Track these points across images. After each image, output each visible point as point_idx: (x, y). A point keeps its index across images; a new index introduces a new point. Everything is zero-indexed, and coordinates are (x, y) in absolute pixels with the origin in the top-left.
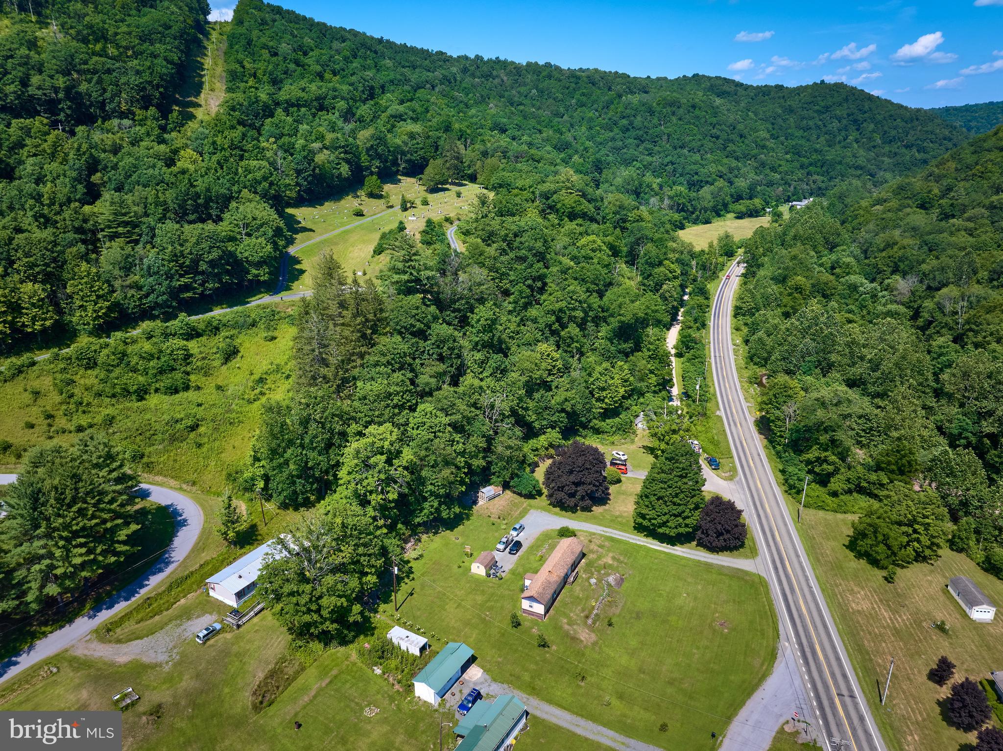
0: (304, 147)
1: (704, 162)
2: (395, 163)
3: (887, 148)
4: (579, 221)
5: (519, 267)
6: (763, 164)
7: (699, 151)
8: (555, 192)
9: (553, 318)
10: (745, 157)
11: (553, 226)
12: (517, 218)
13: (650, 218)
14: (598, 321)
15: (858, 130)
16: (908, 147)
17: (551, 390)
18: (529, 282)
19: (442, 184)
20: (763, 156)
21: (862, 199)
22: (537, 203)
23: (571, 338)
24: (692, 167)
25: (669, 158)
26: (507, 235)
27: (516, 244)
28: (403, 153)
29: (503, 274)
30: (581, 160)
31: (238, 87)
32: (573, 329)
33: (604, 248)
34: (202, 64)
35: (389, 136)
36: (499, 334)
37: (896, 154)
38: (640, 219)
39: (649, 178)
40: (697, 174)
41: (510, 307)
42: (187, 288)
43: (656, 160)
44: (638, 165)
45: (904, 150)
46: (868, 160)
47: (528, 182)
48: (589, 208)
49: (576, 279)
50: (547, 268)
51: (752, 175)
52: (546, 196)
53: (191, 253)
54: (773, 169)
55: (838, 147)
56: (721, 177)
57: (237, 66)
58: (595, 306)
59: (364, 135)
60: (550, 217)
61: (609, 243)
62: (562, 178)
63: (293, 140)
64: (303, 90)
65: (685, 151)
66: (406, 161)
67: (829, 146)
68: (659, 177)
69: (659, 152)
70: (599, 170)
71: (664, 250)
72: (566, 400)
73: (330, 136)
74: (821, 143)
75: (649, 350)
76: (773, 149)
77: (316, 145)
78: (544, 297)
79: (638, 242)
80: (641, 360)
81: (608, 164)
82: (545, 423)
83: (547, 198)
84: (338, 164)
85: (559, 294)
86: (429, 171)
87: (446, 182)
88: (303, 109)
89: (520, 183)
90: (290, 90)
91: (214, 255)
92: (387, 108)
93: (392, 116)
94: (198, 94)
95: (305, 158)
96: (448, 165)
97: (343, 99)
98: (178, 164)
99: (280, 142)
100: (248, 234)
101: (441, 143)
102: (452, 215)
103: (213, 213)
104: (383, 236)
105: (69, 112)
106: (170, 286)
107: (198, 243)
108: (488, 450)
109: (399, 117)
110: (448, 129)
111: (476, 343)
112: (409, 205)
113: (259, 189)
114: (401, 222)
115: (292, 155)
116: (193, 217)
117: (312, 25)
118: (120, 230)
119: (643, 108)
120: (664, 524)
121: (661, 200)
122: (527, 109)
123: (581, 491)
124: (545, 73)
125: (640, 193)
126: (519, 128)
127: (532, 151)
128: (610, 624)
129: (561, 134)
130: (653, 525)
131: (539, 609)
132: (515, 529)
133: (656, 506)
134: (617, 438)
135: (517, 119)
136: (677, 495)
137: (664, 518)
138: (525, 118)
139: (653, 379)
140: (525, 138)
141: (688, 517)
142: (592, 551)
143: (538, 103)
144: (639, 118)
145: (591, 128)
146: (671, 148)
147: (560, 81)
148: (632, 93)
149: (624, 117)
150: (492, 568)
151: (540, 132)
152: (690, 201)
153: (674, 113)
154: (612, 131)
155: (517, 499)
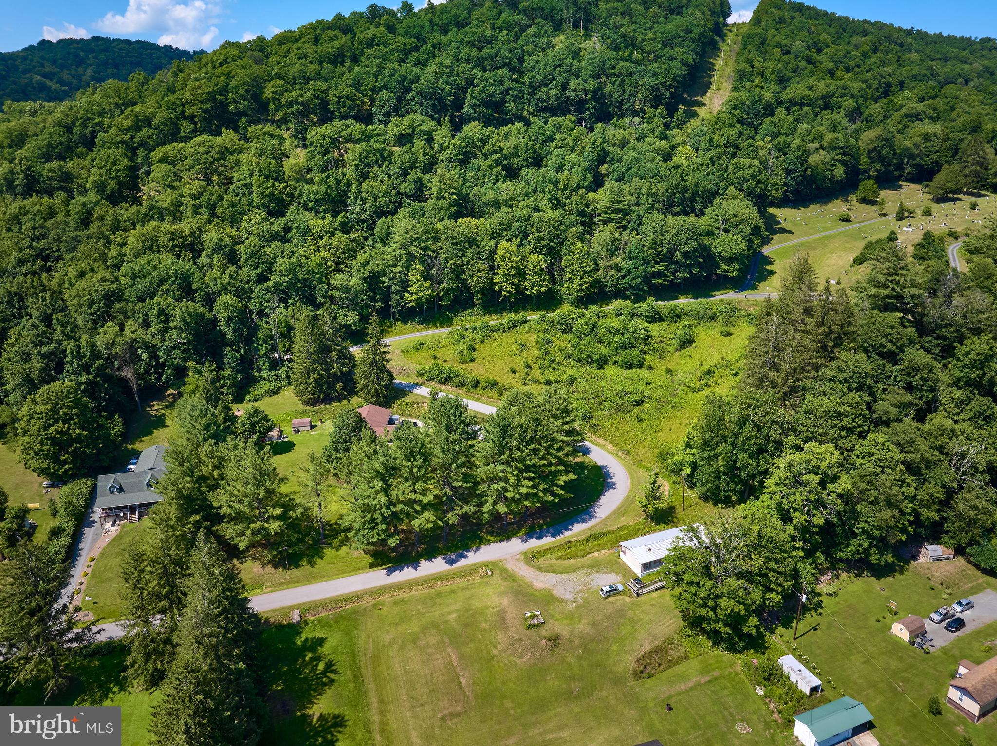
0: (799, 147)
2: (899, 167)
19: (954, 192)
28: (912, 157)
31: (744, 87)
34: (714, 65)
35: (898, 137)
42: (659, 274)
57: (747, 66)
59: (869, 136)
63: (789, 139)
64: (810, 88)
66: (913, 166)
73: (829, 136)
77: (813, 145)
84: (832, 166)
86: (940, 178)
87: (959, 191)
88: (806, 108)
90: (796, 89)
91: (691, 246)
92: (902, 106)
93: (906, 115)
94: (704, 93)
95: (798, 157)
96: (967, 171)
97: (852, 96)
98: (675, 159)
99: (775, 142)
100: (726, 231)
101: (963, 146)
102: (959, 229)
103: (697, 207)
104: (869, 246)
105: (592, 111)
106: (644, 271)
107: (677, 234)
108: (946, 503)
109: (916, 117)
110: (976, 129)
111: (959, 380)
112: (906, 214)
113: (745, 187)
114: (893, 233)
115: (785, 154)
116: (676, 209)
117: (832, 20)
118: (614, 216)
131: (971, 707)
132: (959, 604)
150: (919, 636)
155: (972, 571)
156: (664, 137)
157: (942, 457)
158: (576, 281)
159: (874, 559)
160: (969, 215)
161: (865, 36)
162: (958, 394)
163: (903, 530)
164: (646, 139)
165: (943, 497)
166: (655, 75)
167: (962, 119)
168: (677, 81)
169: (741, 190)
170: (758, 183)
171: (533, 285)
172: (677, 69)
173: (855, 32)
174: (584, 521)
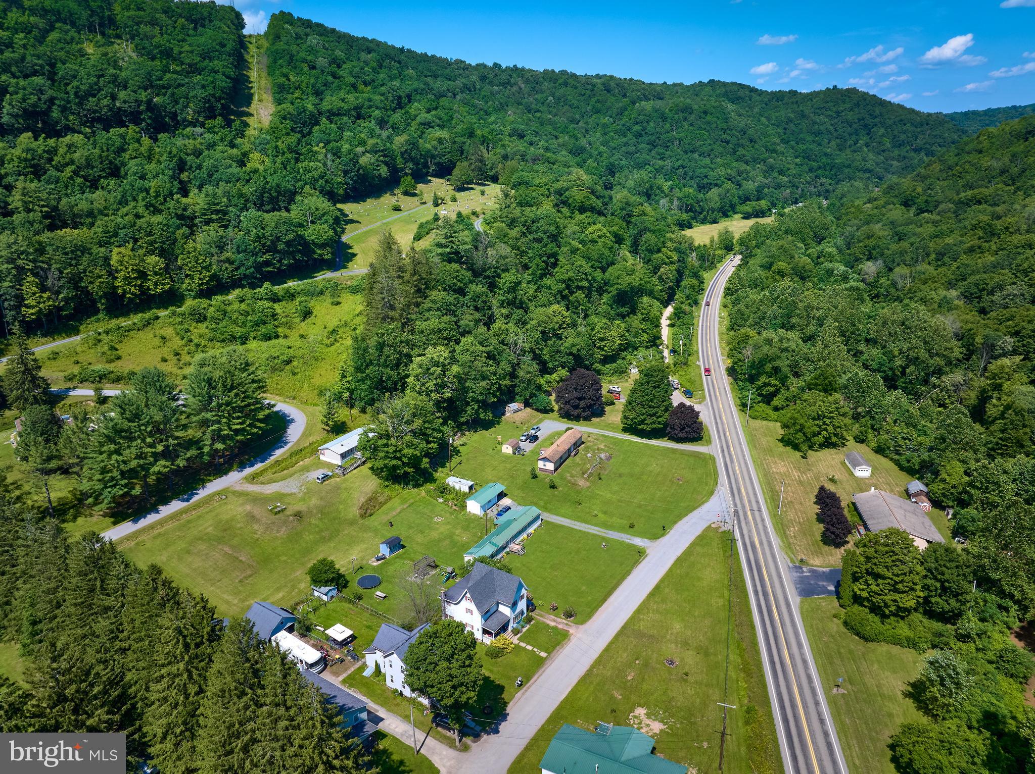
0: (350, 152)
1: (713, 166)
2: (426, 166)
3: (896, 152)
4: (588, 214)
5: (536, 246)
6: (772, 168)
7: (709, 155)
8: (567, 189)
9: (564, 286)
10: (754, 161)
11: (565, 217)
12: (534, 208)
13: (653, 213)
14: (601, 291)
15: (868, 134)
16: (917, 150)
17: (561, 339)
18: (545, 258)
19: (468, 183)
20: (771, 160)
21: (858, 198)
22: (552, 198)
23: (578, 302)
24: (702, 170)
25: (680, 162)
26: (526, 221)
27: (534, 228)
28: (433, 157)
29: (523, 252)
30: (595, 164)
31: (285, 98)
32: (580, 295)
33: (608, 235)
34: (248, 77)
35: (421, 141)
36: (519, 297)
37: (905, 157)
38: (644, 214)
39: (659, 180)
40: (706, 177)
41: (529, 278)
42: (267, 263)
43: (668, 164)
44: (650, 168)
45: (913, 154)
46: (877, 164)
47: (544, 180)
48: (599, 203)
49: (583, 257)
50: (560, 248)
51: (760, 178)
52: (559, 193)
53: (271, 235)
54: (781, 172)
55: (848, 151)
56: (729, 180)
57: (284, 79)
58: (599, 279)
59: (400, 140)
60: (563, 210)
61: (614, 232)
62: (573, 177)
63: (339, 144)
64: (343, 100)
65: (696, 155)
66: (435, 164)
67: (840, 150)
68: (670, 180)
69: (671, 157)
70: (612, 173)
71: (662, 239)
72: (573, 345)
73: (371, 142)
74: (831, 148)
75: (642, 314)
76: (783, 153)
77: (360, 150)
78: (556, 270)
79: (641, 233)
80: (635, 321)
81: (621, 168)
82: (557, 363)
83: (561, 195)
84: (378, 166)
85: (568, 267)
86: (456, 172)
87: (471, 182)
88: (345, 118)
89: (537, 181)
90: (330, 101)
91: (290, 237)
92: (416, 116)
93: (421, 124)
94: (249, 104)
95: (351, 160)
96: (473, 167)
97: (377, 108)
98: (249, 165)
99: (329, 147)
100: (313, 222)
101: (466, 147)
102: (478, 210)
103: (282, 204)
104: (421, 226)
105: (149, 121)
106: (255, 261)
107: (277, 227)
108: (513, 375)
109: (428, 125)
110: (471, 135)
111: (503, 302)
112: (440, 201)
113: (317, 186)
114: (436, 214)
115: (340, 158)
116: (268, 207)
117: (339, 37)
118: (214, 217)
119: (656, 114)
120: (642, 422)
121: (671, 201)
122: (544, 116)
123: (583, 404)
124: (561, 81)
125: (650, 195)
126: (537, 134)
127: (549, 155)
128: (600, 479)
129: (577, 140)
130: (635, 423)
131: (550, 466)
132: (533, 429)
133: (637, 409)
134: (614, 378)
135: (534, 126)
136: (652, 401)
137: (642, 418)
138: (542, 124)
139: (646, 337)
140: (542, 143)
141: (660, 416)
142: (590, 441)
143: (555, 110)
144: (652, 124)
145: (605, 134)
146: (682, 153)
147: (576, 88)
148: (647, 99)
149: (637, 123)
150: (517, 449)
151: (556, 137)
152: (698, 202)
153: (685, 119)
154: (625, 136)
155: (535, 413)
156: (233, 146)
157: (505, 347)
158: (197, 276)
159: (482, 416)
160: (482, 200)
161: (369, 53)
162: (505, 311)
163: (495, 396)
164: (217, 148)
165: (511, 370)
166: (203, 87)
167: (460, 127)
168: (225, 93)
169: (315, 189)
170: (327, 182)
171: (156, 285)
172: (223, 83)
173: (360, 50)
174: (281, 447)
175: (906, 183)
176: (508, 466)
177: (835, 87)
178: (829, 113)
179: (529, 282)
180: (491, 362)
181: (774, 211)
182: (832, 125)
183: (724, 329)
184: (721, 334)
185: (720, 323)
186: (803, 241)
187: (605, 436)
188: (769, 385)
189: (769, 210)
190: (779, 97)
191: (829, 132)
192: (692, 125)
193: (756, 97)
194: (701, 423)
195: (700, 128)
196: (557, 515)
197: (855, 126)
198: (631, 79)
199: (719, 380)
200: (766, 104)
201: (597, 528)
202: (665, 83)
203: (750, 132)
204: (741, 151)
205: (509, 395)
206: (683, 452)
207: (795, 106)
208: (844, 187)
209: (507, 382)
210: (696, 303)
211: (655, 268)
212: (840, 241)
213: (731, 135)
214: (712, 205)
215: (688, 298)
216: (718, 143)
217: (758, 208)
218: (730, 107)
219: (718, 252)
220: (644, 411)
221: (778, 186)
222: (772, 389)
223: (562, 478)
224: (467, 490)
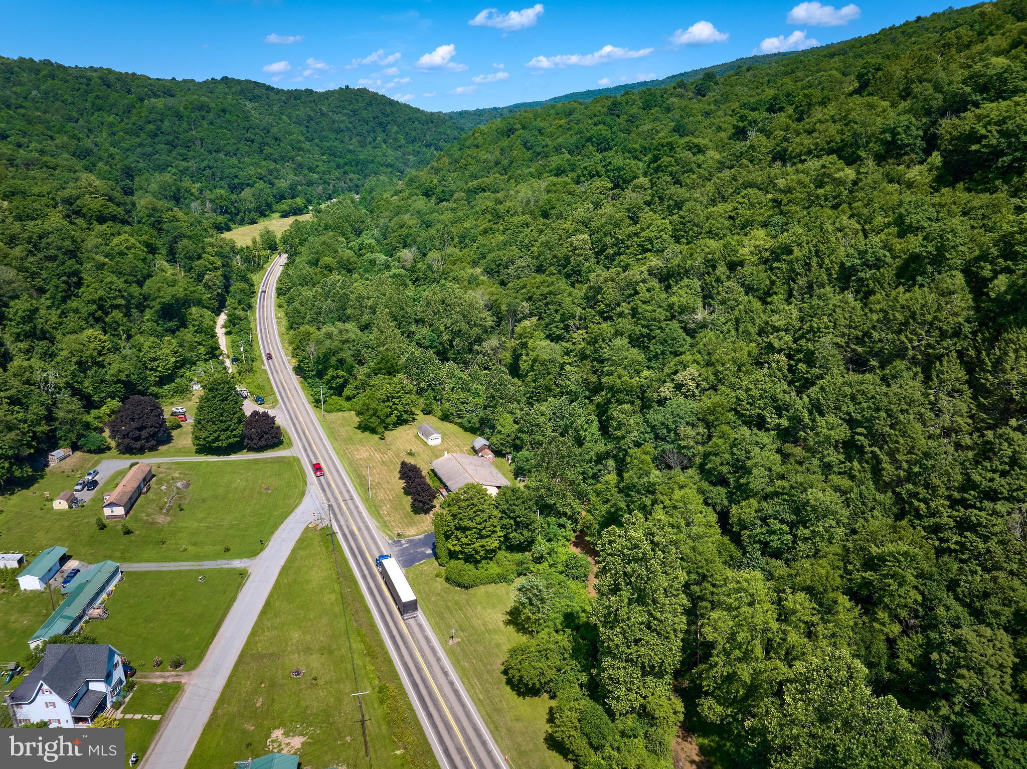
1: (241, 165)
3: (411, 148)
4: (110, 223)
5: (50, 265)
6: (301, 166)
7: (236, 155)
8: (78, 198)
9: (95, 307)
10: (283, 159)
11: (82, 229)
12: (39, 222)
13: (186, 218)
14: (141, 308)
15: (384, 131)
16: (428, 146)
17: (104, 367)
18: (64, 278)
20: (299, 158)
21: (385, 191)
22: (60, 208)
23: (116, 322)
24: (231, 170)
25: (206, 163)
26: (31, 237)
27: (42, 245)
29: (34, 273)
30: (107, 168)
32: (117, 315)
33: (139, 245)
36: (40, 326)
37: (418, 152)
38: (175, 219)
39: (187, 183)
40: (236, 177)
41: (49, 303)
43: (192, 165)
44: (174, 170)
45: (424, 149)
46: (397, 159)
47: (45, 189)
48: (120, 211)
49: (113, 272)
50: (81, 264)
51: (291, 176)
52: (69, 202)
54: (311, 170)
55: (369, 147)
56: (261, 179)
58: (136, 294)
60: (76, 221)
61: (145, 242)
62: (83, 183)
65: (222, 155)
67: (362, 147)
68: (198, 182)
69: (195, 157)
70: (131, 177)
71: (201, 245)
72: (120, 371)
74: (353, 144)
75: (194, 326)
76: (309, 151)
78: (82, 290)
79: (176, 239)
80: (187, 335)
81: (140, 171)
82: (104, 394)
83: (71, 204)
85: (97, 285)
89: (36, 190)
108: (50, 418)
111: (18, 335)
119: (169, 113)
120: (217, 439)
121: (203, 204)
122: (29, 113)
123: (144, 434)
124: (44, 72)
125: (179, 199)
126: (25, 133)
127: (45, 159)
128: (181, 510)
129: (79, 140)
130: (208, 442)
131: (120, 511)
132: (90, 474)
133: (208, 427)
134: (175, 399)
135: (19, 124)
136: (222, 415)
137: (216, 435)
138: (29, 122)
139: (202, 350)
140: (33, 145)
141: (235, 430)
142: (161, 473)
143: (43, 107)
144: (166, 123)
145: (114, 134)
146: (205, 153)
147: (67, 81)
148: (156, 95)
149: (150, 122)
150: (73, 501)
151: (52, 138)
152: (232, 203)
153: (203, 118)
154: (138, 136)
155: (88, 456)
157: (32, 388)
159: (17, 474)
162: (23, 345)
163: (29, 446)
165: (46, 412)
175: (424, 175)
176: (66, 523)
177: (347, 87)
178: (346, 111)
179: (49, 308)
180: (16, 408)
181: (310, 208)
182: (350, 123)
183: (284, 330)
184: (281, 335)
185: (278, 323)
186: (344, 235)
187: (178, 463)
188: (338, 377)
189: (306, 207)
190: (295, 95)
191: (349, 129)
192: (211, 123)
193: (272, 95)
194: (279, 427)
195: (221, 127)
196: (140, 562)
197: (371, 124)
198: (134, 74)
199: (288, 381)
200: (285, 103)
201: (190, 563)
202: (174, 79)
203: (274, 130)
204: (267, 150)
205: (51, 441)
206: (265, 461)
207: (313, 105)
208: (371, 181)
209: (43, 428)
210: (250, 307)
211: (199, 276)
212: (376, 233)
213: (255, 134)
214: (247, 205)
215: (240, 302)
216: (243, 142)
217: (294, 206)
218: (249, 105)
219: (263, 253)
220: (215, 428)
221: (310, 184)
222: (341, 381)
223: (137, 520)
224: (16, 565)
